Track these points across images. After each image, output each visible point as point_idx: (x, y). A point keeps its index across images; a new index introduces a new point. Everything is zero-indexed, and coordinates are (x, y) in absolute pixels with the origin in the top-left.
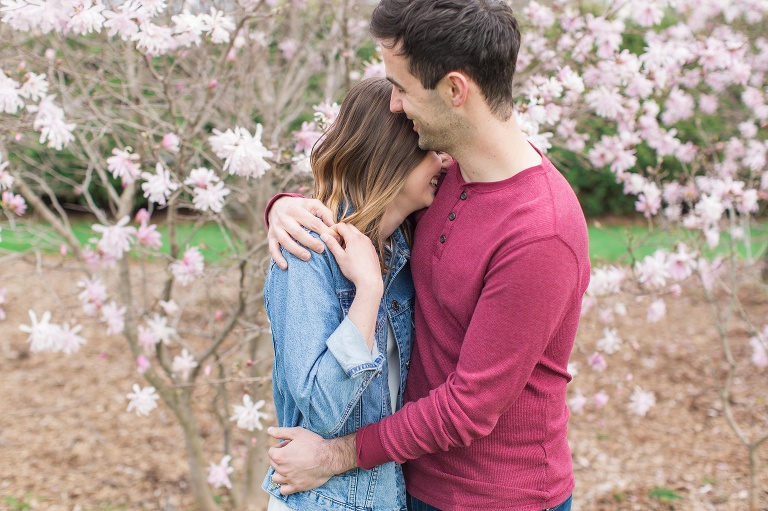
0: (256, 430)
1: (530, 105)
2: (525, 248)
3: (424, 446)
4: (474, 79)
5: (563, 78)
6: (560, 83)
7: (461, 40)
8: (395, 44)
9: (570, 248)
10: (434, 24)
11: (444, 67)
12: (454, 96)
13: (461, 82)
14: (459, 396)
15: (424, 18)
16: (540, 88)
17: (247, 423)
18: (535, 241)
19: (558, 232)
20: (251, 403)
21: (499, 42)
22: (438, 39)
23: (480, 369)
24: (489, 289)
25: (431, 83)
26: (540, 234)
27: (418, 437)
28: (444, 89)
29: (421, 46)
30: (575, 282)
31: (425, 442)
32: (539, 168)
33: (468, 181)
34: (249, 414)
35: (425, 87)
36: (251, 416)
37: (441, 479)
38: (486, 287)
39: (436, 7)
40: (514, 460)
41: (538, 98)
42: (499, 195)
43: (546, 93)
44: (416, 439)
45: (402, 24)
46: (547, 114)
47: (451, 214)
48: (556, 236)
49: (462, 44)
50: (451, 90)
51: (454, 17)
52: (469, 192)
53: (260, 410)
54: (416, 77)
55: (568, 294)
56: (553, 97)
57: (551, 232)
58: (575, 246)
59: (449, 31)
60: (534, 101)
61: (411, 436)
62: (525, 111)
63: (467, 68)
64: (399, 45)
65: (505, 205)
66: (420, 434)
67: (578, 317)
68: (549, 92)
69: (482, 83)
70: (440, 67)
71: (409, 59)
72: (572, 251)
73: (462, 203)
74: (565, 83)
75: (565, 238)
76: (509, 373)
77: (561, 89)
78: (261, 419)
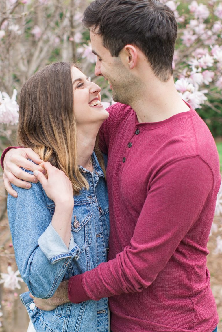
0: (16, 289)
1: (192, 72)
2: (177, 163)
3: (110, 289)
4: (142, 51)
5: (214, 54)
6: (212, 58)
7: (132, 24)
8: (96, 28)
9: (207, 164)
10: (118, 13)
11: (123, 41)
12: (130, 62)
13: (133, 51)
14: (131, 257)
15: (112, 10)
16: (199, 60)
17: (10, 285)
18: (184, 159)
19: (199, 153)
20: (13, 272)
21: (159, 27)
22: (119, 23)
23: (147, 242)
24: (153, 191)
25: (116, 53)
26: (187, 154)
27: (106, 282)
28: (123, 57)
29: (109, 28)
30: (211, 188)
31: (110, 286)
32: (187, 113)
33: (141, 122)
34: (11, 279)
35: (112, 55)
36: (13, 280)
37: (127, 320)
38: (151, 190)
39: (120, 4)
40: (172, 308)
41: (197, 68)
42: (160, 131)
43: (202, 64)
44: (104, 283)
45: (100, 15)
46: (204, 78)
47: (129, 143)
48: (198, 156)
49: (134, 26)
50: (128, 58)
51: (129, 9)
52: (141, 129)
53: (19, 276)
54: (107, 48)
55: (206, 196)
56: (208, 66)
57: (194, 153)
58: (211, 164)
59: (126, 17)
60: (194, 70)
61: (102, 281)
62: (188, 76)
63: (138, 43)
64: (98, 29)
65: (163, 137)
66: (107, 280)
67: (213, 215)
68: (205, 63)
69: (148, 54)
70: (121, 41)
71: (103, 37)
72: (209, 167)
73: (136, 136)
74: (215, 57)
75: (204, 158)
76: (164, 244)
77: (213, 61)
78: (19, 282)
